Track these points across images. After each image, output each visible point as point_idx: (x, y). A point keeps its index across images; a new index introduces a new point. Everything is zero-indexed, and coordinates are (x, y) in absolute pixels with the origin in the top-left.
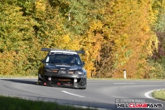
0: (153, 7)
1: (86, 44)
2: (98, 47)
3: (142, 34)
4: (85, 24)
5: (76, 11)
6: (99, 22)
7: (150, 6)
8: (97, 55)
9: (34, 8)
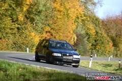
3: (69, 34)
7: (73, 21)
9: (17, 19)
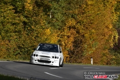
0: (115, 10)
1: (63, 36)
2: (72, 39)
4: (62, 21)
5: (56, 11)
6: (74, 20)
8: (70, 46)
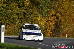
1: (48, 21)
2: (54, 22)
5: (43, 6)
6: (54, 11)
8: (53, 26)
